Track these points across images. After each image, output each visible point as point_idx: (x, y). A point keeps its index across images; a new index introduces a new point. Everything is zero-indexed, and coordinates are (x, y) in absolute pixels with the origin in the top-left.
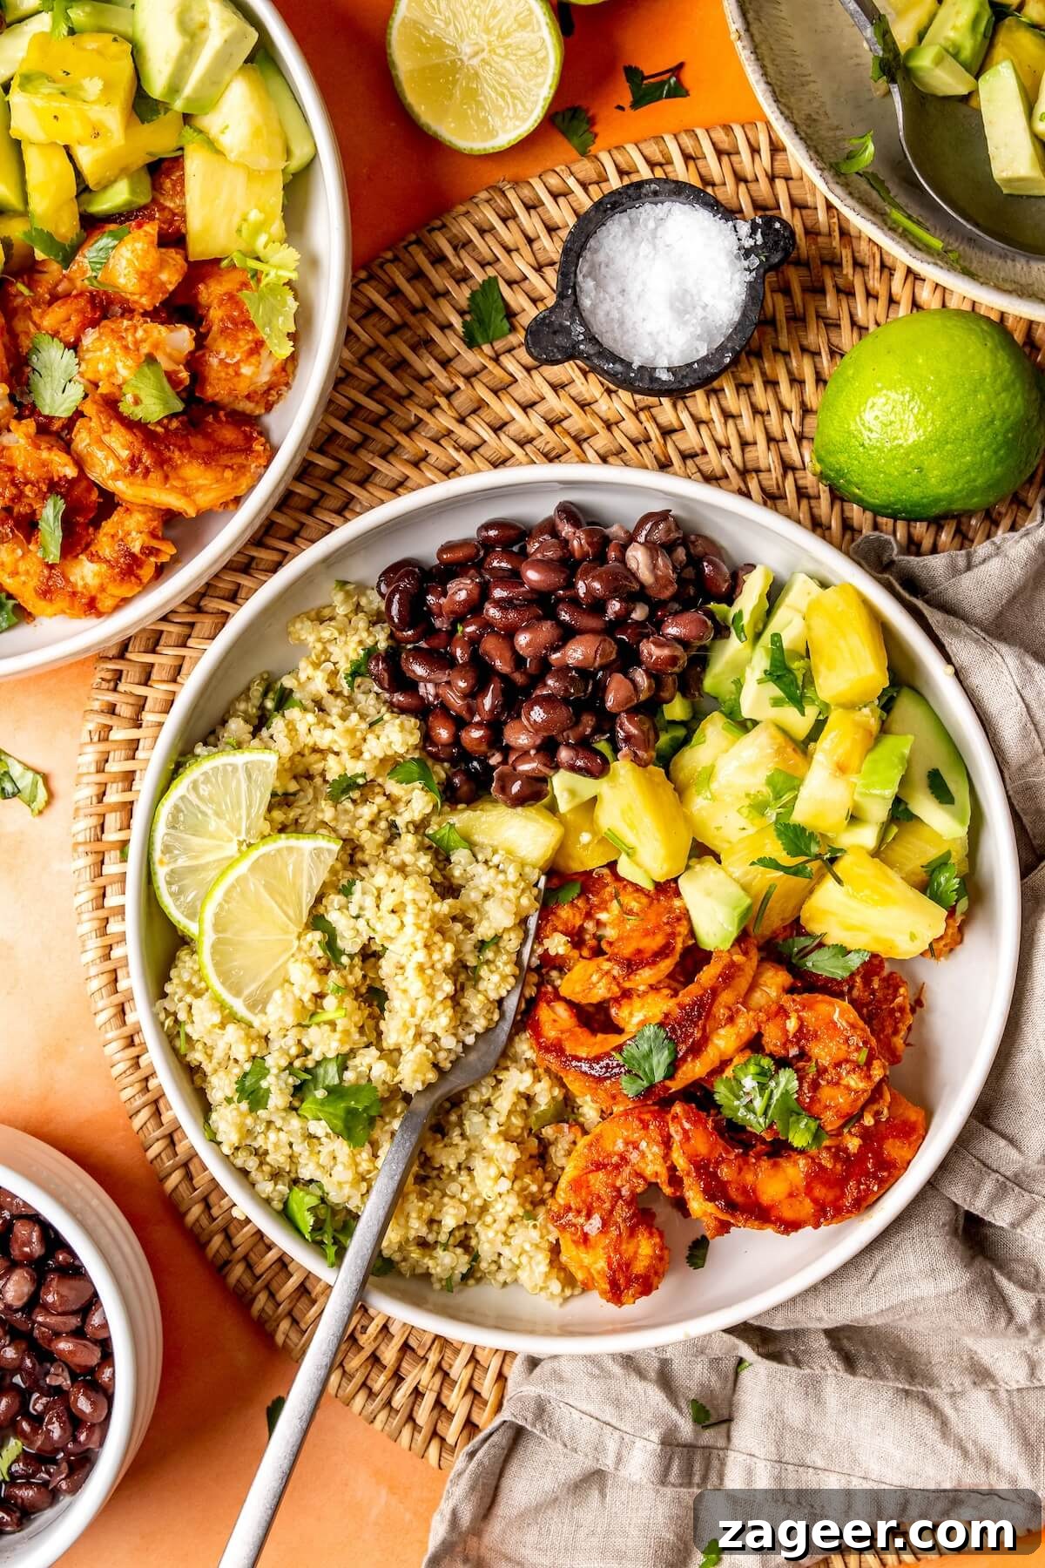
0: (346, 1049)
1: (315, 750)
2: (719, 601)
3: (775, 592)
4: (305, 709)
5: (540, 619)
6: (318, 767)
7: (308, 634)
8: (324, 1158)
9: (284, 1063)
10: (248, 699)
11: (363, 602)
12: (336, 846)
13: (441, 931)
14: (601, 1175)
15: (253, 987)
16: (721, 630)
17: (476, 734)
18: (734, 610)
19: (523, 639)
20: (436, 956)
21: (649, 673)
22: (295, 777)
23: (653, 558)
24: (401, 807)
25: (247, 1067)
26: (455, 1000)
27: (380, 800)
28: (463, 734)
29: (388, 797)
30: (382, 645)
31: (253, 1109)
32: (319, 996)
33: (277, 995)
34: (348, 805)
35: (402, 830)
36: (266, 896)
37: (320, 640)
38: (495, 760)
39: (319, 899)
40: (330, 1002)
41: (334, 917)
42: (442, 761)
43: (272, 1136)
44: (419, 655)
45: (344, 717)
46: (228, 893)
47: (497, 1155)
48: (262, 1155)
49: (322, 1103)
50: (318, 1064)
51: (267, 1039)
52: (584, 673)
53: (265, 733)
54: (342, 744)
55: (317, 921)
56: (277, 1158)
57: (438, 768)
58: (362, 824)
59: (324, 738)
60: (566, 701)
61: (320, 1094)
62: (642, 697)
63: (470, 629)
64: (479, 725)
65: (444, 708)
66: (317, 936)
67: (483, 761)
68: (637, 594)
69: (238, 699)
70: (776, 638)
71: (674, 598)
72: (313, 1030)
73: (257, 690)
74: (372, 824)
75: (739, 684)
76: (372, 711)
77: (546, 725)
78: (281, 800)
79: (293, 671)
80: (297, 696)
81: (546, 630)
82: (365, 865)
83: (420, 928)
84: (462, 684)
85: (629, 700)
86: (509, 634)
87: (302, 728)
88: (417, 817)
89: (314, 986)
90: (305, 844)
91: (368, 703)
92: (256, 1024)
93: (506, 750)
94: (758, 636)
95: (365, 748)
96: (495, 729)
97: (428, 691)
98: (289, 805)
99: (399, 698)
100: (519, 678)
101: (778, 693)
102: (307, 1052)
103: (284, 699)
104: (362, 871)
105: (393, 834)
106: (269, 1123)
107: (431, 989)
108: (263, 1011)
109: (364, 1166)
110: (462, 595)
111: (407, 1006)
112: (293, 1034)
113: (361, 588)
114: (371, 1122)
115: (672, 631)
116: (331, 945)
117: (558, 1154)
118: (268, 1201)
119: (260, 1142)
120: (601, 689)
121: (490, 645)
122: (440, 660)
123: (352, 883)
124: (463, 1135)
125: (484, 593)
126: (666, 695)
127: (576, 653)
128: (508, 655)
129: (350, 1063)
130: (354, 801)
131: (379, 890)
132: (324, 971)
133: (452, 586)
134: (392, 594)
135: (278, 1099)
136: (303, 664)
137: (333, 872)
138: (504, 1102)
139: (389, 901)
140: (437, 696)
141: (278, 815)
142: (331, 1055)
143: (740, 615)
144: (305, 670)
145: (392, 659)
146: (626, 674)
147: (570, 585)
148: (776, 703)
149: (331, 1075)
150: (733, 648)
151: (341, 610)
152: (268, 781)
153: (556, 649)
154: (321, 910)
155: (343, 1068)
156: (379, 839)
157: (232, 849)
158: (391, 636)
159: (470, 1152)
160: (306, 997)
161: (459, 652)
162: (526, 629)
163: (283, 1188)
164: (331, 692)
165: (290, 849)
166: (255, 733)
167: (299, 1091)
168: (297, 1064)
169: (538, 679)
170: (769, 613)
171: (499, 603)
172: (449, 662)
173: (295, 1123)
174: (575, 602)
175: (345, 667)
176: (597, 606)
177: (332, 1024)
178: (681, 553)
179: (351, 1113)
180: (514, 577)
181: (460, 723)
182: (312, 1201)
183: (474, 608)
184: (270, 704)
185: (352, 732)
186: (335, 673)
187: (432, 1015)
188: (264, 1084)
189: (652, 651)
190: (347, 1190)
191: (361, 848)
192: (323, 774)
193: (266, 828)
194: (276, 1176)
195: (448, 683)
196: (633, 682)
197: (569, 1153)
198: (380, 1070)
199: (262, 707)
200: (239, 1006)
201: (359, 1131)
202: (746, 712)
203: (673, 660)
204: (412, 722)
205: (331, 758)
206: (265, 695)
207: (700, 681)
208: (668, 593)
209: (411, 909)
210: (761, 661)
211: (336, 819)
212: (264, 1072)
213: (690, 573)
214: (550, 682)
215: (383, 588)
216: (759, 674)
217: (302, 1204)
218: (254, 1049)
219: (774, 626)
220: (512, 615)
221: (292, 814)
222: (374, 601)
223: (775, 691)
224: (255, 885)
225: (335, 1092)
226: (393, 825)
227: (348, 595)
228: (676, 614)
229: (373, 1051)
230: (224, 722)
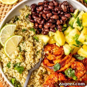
0: (21, 62)
1: (21, 25)
2: (72, 13)
3: (79, 12)
4: (20, 20)
5: (50, 12)
6: (21, 28)
7: (21, 12)
8: (16, 75)
9: (13, 63)
10: (13, 19)
11: (29, 8)
12: (22, 37)
13: (33, 50)
14: (50, 81)
15: (10, 53)
16: (72, 16)
17: (41, 26)
18: (73, 14)
19: (47, 15)
20: (31, 53)
21: (62, 21)
22: (18, 29)
23: (64, 7)
24: (30, 34)
25: (8, 63)
26: (34, 58)
27: (28, 32)
28: (39, 26)
29: (29, 32)
30: (30, 14)
31: (8, 68)
32: (18, 55)
33: (13, 54)
34: (24, 33)
35: (30, 36)
36: (13, 42)
37: (23, 12)
38: (42, 29)
39: (19, 44)
40: (19, 56)
41: (21, 46)
42: (36, 29)
43: (10, 71)
44: (35, 15)
45: (25, 22)
46: (8, 41)
47: (37, 77)
48: (9, 74)
49: (17, 68)
50: (17, 63)
51: (11, 60)
52: (54, 20)
53: (15, 23)
54: (24, 25)
55: (19, 46)
56: (11, 74)
57: (35, 29)
58: (25, 35)
59: (22, 24)
60: (52, 23)
61: (17, 67)
62: (61, 23)
63: (41, 13)
64: (41, 25)
65: (37, 22)
66: (19, 48)
67: (41, 29)
68: (62, 11)
69: (12, 18)
70: (78, 18)
71: (66, 12)
72: (17, 59)
73: (14, 18)
74: (27, 35)
75: (73, 23)
76: (28, 22)
77: (49, 25)
78: (16, 31)
79: (19, 16)
80: (19, 19)
81: (50, 14)
82: (25, 40)
83: (30, 49)
84: (40, 19)
85: (60, 23)
86: (46, 14)
87: (19, 23)
88: (32, 35)
89: (18, 54)
90: (18, 37)
91: (28, 21)
92: (10, 58)
93: (44, 28)
94: (76, 18)
95: (27, 26)
96: (43, 25)
97: (35, 20)
98: (17, 32)
99: (32, 20)
100: (46, 19)
101: (78, 24)
102: (16, 62)
103: (18, 19)
104: (25, 41)
105: (29, 37)
106: (10, 70)
107: (31, 57)
108: (11, 56)
109: (21, 76)
110: (41, 9)
111: (28, 59)
112: (14, 59)
113: (28, 7)
114: (23, 71)
115: (66, 16)
116: (20, 49)
117: (45, 78)
118: (9, 79)
119: (9, 72)
120: (56, 22)
121: (43, 15)
122: (37, 16)
123: (24, 42)
124: (34, 74)
125: (43, 9)
126: (64, 23)
127: (54, 17)
128: (45, 16)
129: (21, 64)
130: (25, 32)
131: (27, 43)
132: (19, 52)
133: (39, 8)
134: (32, 8)
135: (12, 67)
136: (20, 15)
137: (21, 40)
138: (39, 71)
139: (28, 45)
140: (36, 21)
141: (15, 33)
142: (19, 62)
143: (74, 15)
144: (21, 16)
145: (31, 15)
146: (60, 20)
147: (54, 9)
148: (77, 26)
149: (18, 65)
150: (73, 19)
151: (26, 9)
152: (15, 29)
153: (51, 16)
154: (19, 45)
155: (20, 64)
156: (27, 37)
157: (9, 36)
158: (31, 13)
159: (34, 76)
160: (16, 55)
161: (39, 16)
162: (48, 13)
163: (11, 78)
164: (23, 19)
165: (16, 37)
166: (14, 23)
167: (14, 66)
168: (14, 63)
169: (49, 20)
170: (78, 15)
171: (45, 10)
172: (38, 17)
173: (13, 70)
174: (54, 11)
175: (25, 16)
176: (57, 12)
177: (19, 59)
178: (68, 7)
179: (20, 70)
180: (47, 7)
181: (39, 24)
182: (14, 80)
183: (42, 11)
184: (16, 19)
185: (25, 24)
186: (24, 17)
187: (31, 60)
188: (10, 65)
189: (63, 18)
190: (19, 79)
191: (25, 38)
192: (21, 29)
193: (14, 34)
194: (10, 76)
195: (38, 19)
196: (60, 21)
197: (46, 78)
198: (25, 65)
199: (15, 20)
200: (8, 55)
201: (21, 72)
202: (74, 27)
203: (65, 19)
204: (33, 23)
205: (23, 27)
206: (15, 18)
207: (68, 22)
208: (65, 11)
209: (30, 47)
210: (76, 20)
211: (22, 34)
212: (10, 64)
213: (68, 9)
214: (50, 20)
215: (31, 7)
216: (76, 22)
217: (13, 80)
218: (9, 61)
219: (78, 16)
220: (47, 12)
221: (17, 33)
222: (30, 8)
223: (77, 24)
224: (12, 41)
225: (19, 67)
226: (29, 36)
227: (27, 7)
228: (66, 14)
229: (24, 63)
230: (10, 21)
